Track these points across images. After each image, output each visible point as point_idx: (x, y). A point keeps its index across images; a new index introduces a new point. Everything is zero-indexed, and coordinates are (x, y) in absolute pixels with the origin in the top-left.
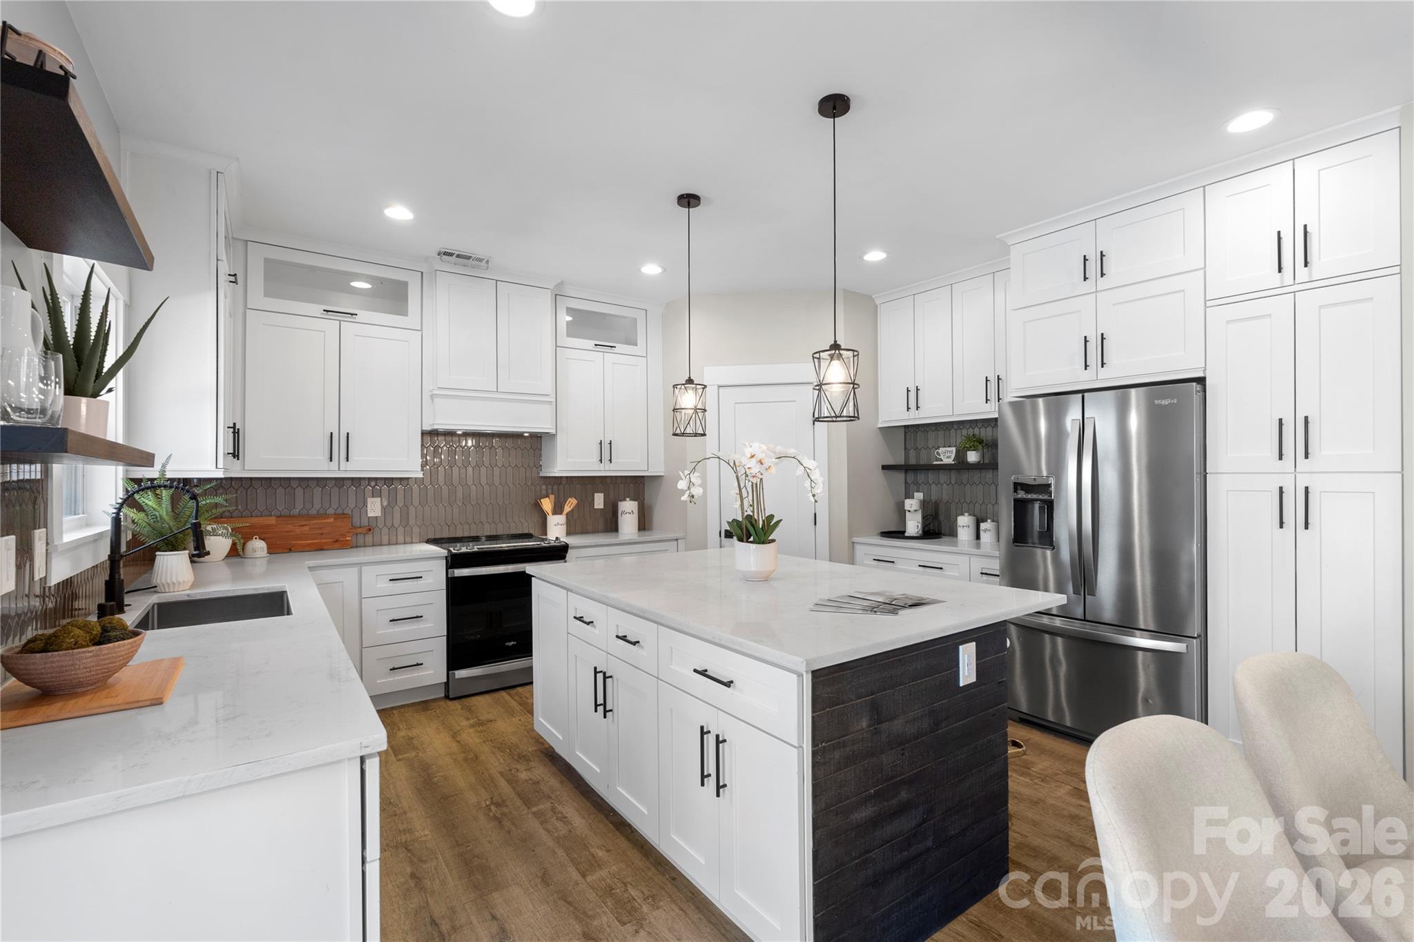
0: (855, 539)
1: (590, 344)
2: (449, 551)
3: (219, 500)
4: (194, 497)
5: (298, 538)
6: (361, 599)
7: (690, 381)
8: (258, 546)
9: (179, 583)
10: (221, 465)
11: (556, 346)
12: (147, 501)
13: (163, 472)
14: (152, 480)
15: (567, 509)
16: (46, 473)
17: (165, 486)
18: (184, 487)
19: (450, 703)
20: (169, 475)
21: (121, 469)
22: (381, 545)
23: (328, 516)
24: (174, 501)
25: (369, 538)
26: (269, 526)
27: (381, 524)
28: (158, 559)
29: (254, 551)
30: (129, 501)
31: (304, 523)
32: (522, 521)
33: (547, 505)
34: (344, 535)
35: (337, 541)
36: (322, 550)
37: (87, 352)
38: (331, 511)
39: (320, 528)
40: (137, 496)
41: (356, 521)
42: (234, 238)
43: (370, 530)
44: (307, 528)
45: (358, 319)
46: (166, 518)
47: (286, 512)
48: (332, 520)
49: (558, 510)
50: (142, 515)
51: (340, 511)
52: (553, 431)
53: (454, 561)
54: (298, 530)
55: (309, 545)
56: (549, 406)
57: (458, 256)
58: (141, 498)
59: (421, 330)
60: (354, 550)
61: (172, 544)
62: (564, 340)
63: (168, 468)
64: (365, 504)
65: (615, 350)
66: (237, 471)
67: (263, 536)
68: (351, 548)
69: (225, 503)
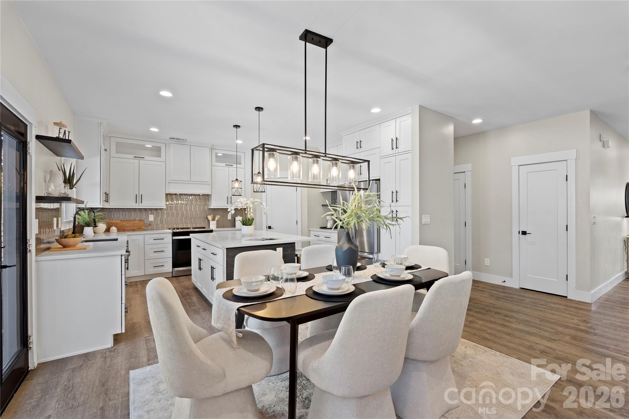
0: (310, 229)
1: (224, 164)
2: (173, 231)
3: (101, 213)
4: (94, 212)
5: (127, 227)
6: (144, 245)
7: (237, 180)
8: (114, 229)
9: (90, 235)
10: (101, 204)
11: (212, 166)
12: (82, 213)
13: (86, 206)
14: (83, 208)
15: (216, 219)
16: (61, 205)
17: (86, 209)
18: (92, 210)
19: (173, 278)
20: (87, 207)
21: (75, 204)
22: (154, 230)
23: (137, 220)
24: (89, 214)
25: (150, 228)
26: (118, 223)
27: (153, 223)
28: (84, 229)
29: (113, 230)
30: (77, 213)
31: (129, 222)
32: (202, 223)
33: (210, 218)
34: (141, 226)
35: (139, 228)
36: (134, 231)
37: (71, 180)
38: (137, 219)
39: (134, 224)
40: (79, 212)
41: (145, 222)
42: (107, 136)
43: (150, 225)
44: (130, 224)
45: (145, 159)
46: (87, 218)
47: (123, 219)
48: (138, 222)
49: (213, 219)
50: (80, 217)
51: (140, 219)
52: (211, 194)
53: (174, 234)
54: (127, 225)
55: (130, 229)
56: (209, 185)
57: (176, 139)
58: (80, 212)
59: (165, 162)
60: (145, 231)
61: (88, 225)
62: (215, 163)
63: (87, 205)
64: (148, 217)
65: (233, 166)
66: (107, 206)
67: (116, 226)
68: (144, 230)
69: (102, 214)
